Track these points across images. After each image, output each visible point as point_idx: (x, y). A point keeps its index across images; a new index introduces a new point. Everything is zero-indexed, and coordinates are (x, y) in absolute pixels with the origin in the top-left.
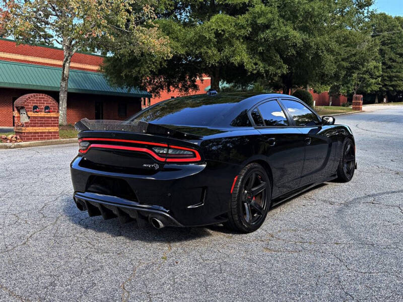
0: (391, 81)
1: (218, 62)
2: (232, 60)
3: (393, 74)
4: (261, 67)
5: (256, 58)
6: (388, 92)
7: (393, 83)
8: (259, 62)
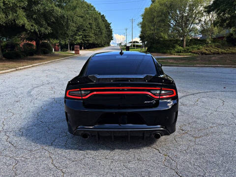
0: (86, 38)
1: (5, 23)
2: (17, 22)
3: (86, 34)
4: (36, 28)
5: (32, 22)
6: (85, 43)
7: (87, 39)
8: (34, 25)
